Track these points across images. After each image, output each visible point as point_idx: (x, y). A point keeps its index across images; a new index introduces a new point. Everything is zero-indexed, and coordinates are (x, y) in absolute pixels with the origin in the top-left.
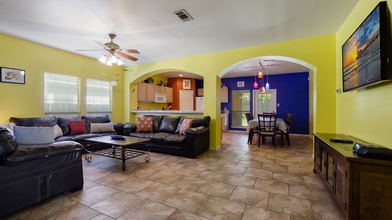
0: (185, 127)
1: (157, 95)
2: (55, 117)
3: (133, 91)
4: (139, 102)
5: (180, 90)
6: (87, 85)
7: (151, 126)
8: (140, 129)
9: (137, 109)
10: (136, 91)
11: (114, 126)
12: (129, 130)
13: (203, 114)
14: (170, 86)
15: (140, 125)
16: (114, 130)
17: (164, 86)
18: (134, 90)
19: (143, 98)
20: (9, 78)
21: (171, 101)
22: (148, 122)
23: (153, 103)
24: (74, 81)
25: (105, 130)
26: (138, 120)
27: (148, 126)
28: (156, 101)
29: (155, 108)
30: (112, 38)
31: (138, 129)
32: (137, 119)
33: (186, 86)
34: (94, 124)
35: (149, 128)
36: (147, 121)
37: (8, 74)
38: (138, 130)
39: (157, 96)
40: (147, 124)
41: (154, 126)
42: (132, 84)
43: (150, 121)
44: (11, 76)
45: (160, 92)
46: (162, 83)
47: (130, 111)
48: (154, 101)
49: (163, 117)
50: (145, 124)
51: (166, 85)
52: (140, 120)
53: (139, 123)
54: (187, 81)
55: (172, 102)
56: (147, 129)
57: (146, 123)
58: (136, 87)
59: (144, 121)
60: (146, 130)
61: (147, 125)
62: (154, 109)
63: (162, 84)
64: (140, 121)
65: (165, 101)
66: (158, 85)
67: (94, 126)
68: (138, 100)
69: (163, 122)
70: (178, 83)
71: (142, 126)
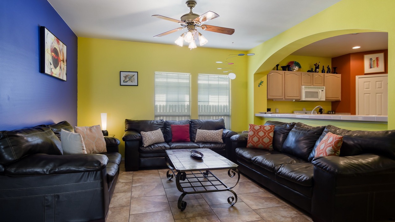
0: (322, 150)
1: (305, 88)
2: (161, 120)
3: (260, 84)
4: (269, 100)
5: (357, 77)
6: (199, 82)
7: (269, 140)
8: (252, 143)
9: (266, 111)
10: (265, 84)
11: (223, 136)
12: (236, 143)
13: (387, 122)
14: (335, 71)
15: (253, 136)
16: (222, 141)
17: (323, 71)
18: (262, 82)
19: (277, 93)
20: (126, 81)
21: (338, 96)
22: (265, 133)
23: (299, 101)
24: (185, 78)
25: (211, 140)
26: (250, 129)
27: (264, 140)
28: (304, 99)
29: (304, 109)
30: (191, 8)
31: (249, 143)
32: (249, 127)
33: (371, 68)
34: (200, 130)
35: (266, 144)
36: (263, 131)
37: (126, 77)
38: (249, 145)
39: (304, 90)
40: (262, 136)
41: (274, 140)
42: (258, 74)
43: (269, 131)
44: (128, 79)
45: (311, 83)
46: (317, 67)
47: (255, 115)
48: (298, 98)
49: (293, 125)
50: (260, 136)
51: (326, 69)
52: (254, 128)
53: (251, 133)
54: (374, 56)
55: (340, 99)
56: (262, 144)
57: (261, 134)
58: (264, 79)
59: (258, 131)
60: (260, 145)
61: (263, 138)
62: (301, 111)
63: (318, 70)
64: (253, 131)
65: (322, 96)
66: (309, 71)
67: (201, 133)
68: (269, 97)
69: (291, 134)
70: (353, 64)
71: (255, 139)
